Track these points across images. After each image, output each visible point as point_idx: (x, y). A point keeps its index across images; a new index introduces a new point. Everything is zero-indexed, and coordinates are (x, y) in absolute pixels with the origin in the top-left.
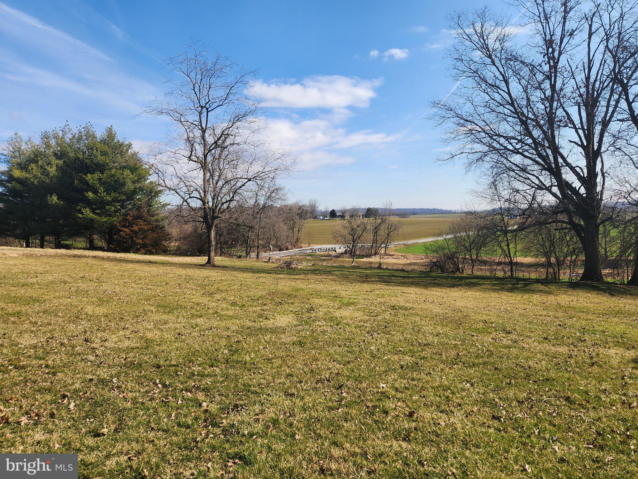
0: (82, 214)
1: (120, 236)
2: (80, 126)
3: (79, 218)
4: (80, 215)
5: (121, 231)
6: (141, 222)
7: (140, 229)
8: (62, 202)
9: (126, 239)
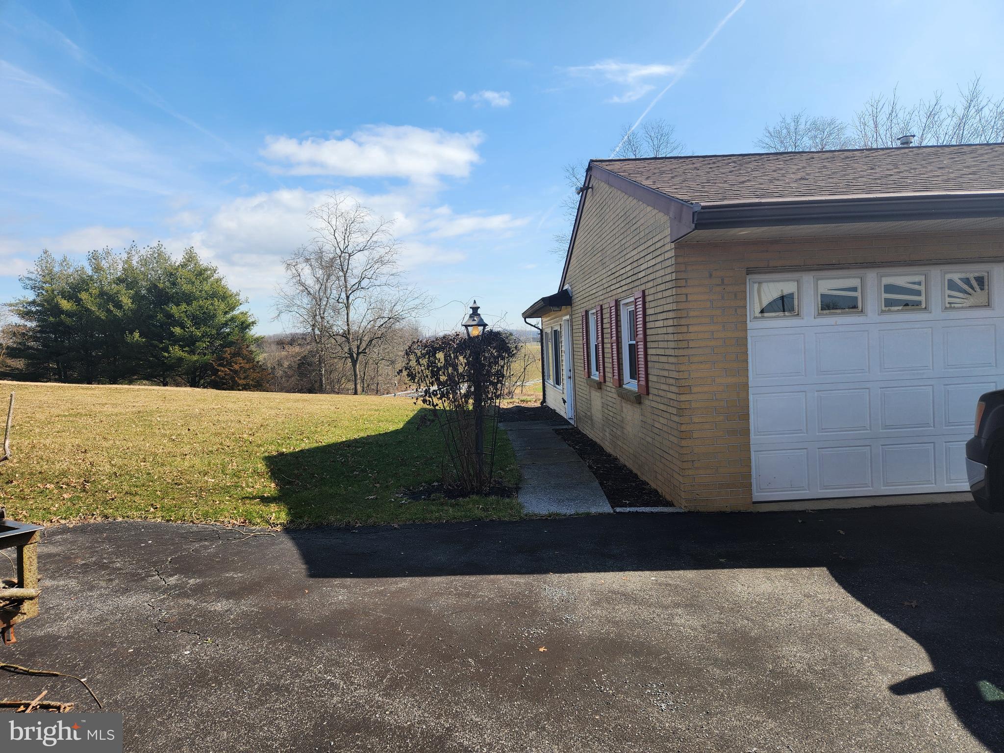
0: (169, 352)
1: (219, 377)
2: (148, 246)
3: (164, 357)
4: (166, 354)
5: (218, 371)
6: (240, 359)
7: (241, 367)
8: (144, 340)
9: (226, 380)
